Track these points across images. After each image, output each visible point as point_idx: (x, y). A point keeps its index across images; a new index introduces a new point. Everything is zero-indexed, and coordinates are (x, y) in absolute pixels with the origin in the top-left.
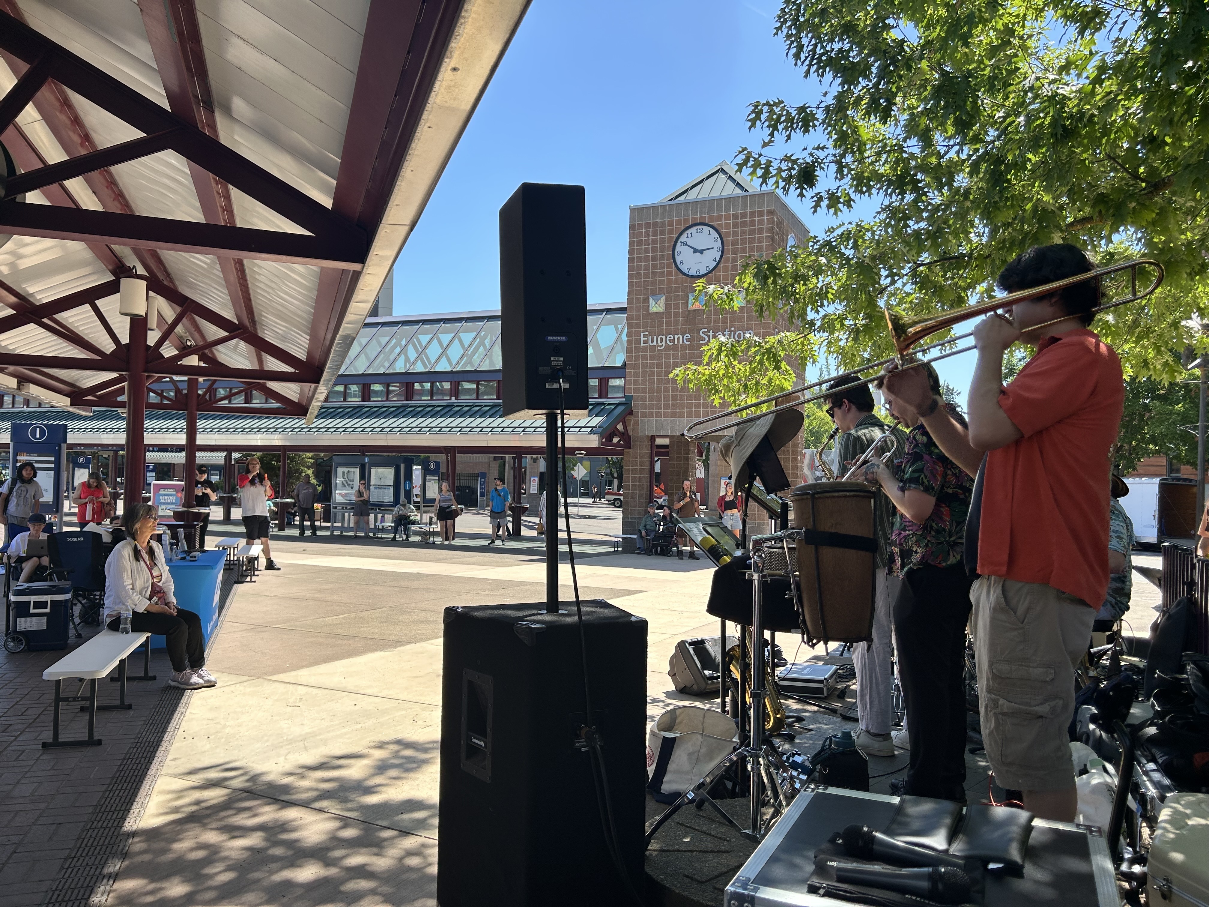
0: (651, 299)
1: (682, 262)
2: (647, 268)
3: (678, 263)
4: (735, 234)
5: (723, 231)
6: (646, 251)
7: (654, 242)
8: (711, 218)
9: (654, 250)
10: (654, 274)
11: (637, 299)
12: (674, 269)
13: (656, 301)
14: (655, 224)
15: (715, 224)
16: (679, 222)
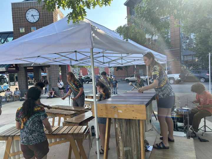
0: (20, 29)
1: (28, 19)
2: (18, 20)
3: (27, 19)
4: (42, 11)
5: (39, 10)
6: (17, 15)
7: (20, 13)
8: (35, 7)
9: (20, 15)
10: (20, 22)
11: (16, 29)
12: (26, 21)
13: (22, 29)
14: (19, 8)
15: (36, 8)
16: (26, 8)
